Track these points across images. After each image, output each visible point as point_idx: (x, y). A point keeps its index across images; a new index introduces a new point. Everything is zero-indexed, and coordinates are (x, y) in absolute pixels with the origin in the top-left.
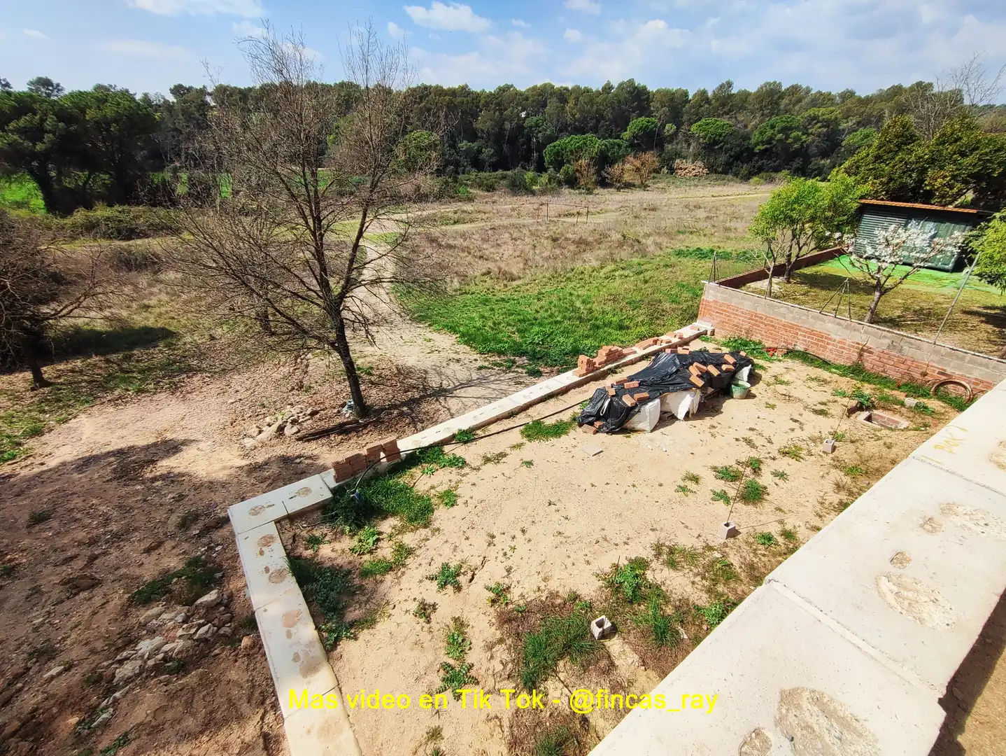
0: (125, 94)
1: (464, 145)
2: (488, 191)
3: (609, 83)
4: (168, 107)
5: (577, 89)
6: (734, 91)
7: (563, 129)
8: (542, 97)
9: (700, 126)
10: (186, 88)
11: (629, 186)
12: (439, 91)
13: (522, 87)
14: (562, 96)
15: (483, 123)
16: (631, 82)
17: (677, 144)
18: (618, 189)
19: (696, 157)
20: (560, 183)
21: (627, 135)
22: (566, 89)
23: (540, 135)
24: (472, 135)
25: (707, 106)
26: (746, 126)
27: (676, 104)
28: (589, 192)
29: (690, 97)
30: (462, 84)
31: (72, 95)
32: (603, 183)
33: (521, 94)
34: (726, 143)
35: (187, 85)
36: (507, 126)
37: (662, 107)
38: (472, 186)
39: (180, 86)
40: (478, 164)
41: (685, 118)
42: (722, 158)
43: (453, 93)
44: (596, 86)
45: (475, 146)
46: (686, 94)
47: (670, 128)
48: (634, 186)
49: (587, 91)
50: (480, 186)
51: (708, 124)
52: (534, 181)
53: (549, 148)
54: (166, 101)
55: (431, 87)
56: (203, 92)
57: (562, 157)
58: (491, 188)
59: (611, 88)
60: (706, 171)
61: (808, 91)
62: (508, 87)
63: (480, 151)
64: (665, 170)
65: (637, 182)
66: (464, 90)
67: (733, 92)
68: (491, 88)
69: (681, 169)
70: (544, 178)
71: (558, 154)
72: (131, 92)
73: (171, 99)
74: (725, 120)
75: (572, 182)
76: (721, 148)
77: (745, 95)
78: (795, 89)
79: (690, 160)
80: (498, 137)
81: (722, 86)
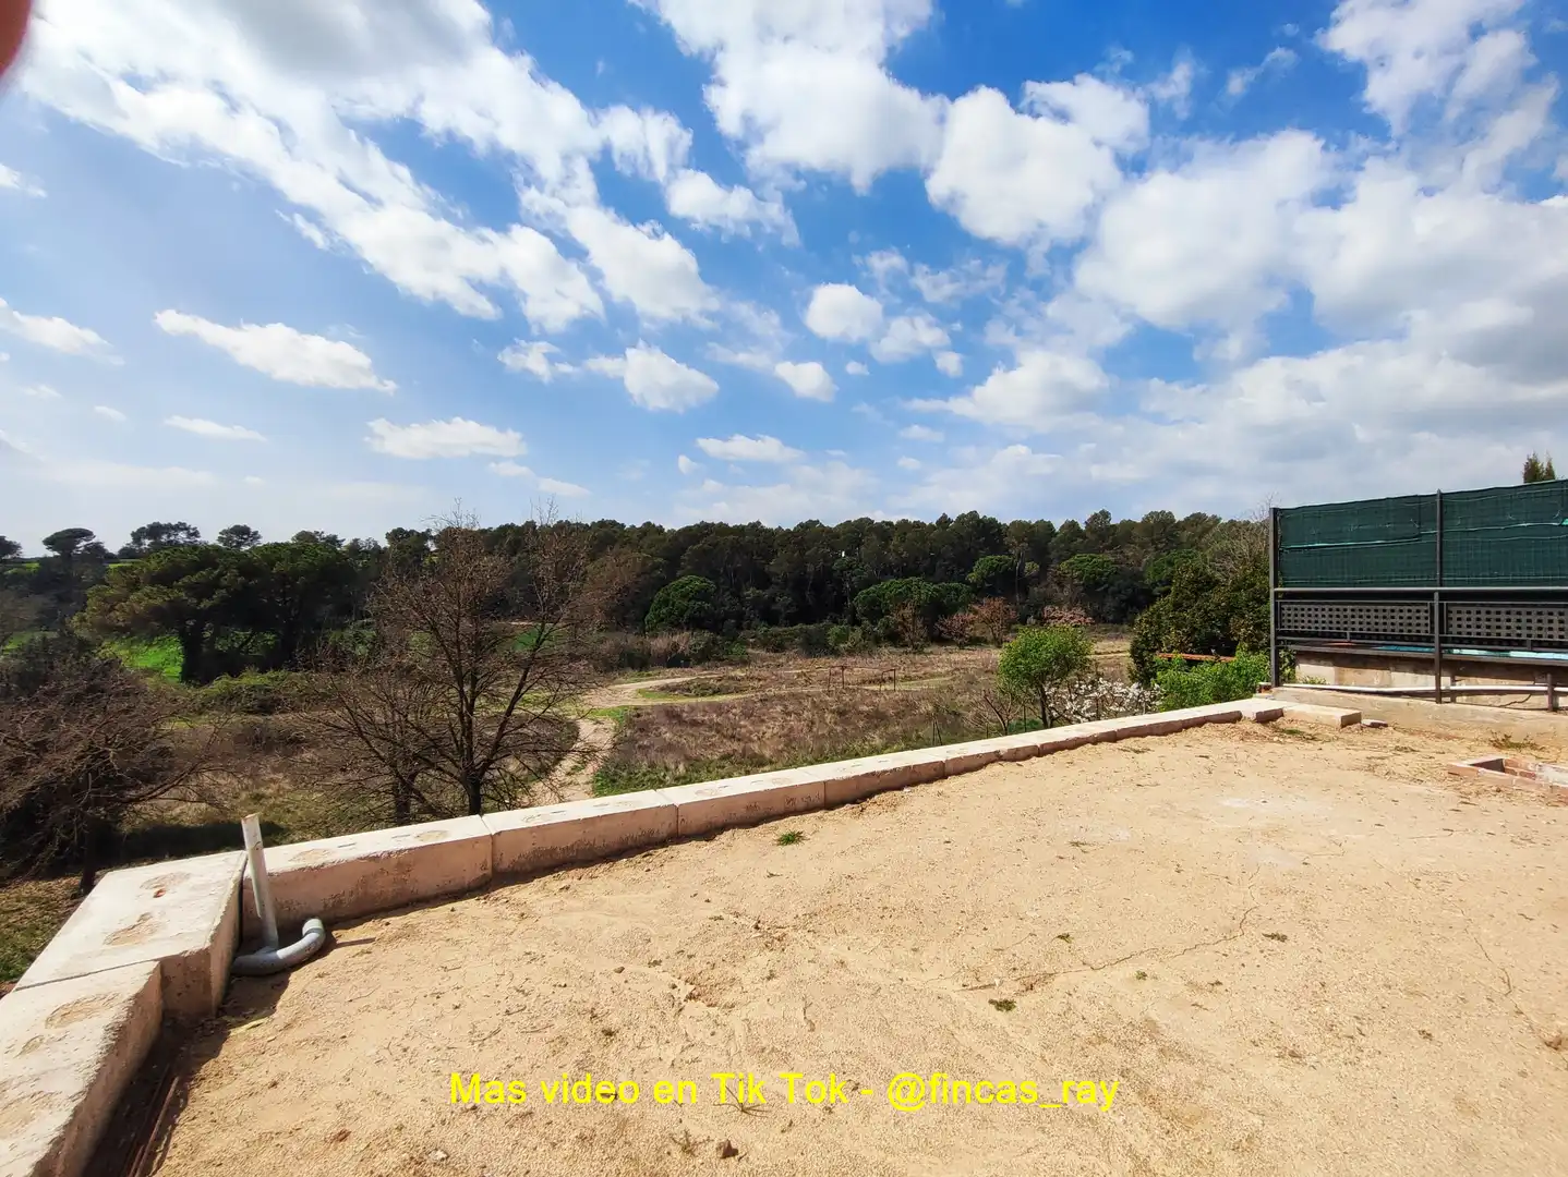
0: (333, 541)
1: (750, 592)
2: (776, 651)
3: (945, 516)
4: (378, 552)
5: (905, 523)
6: (1114, 521)
7: (887, 571)
8: (859, 532)
9: (1071, 564)
10: (406, 532)
11: (976, 642)
12: (722, 529)
13: (831, 521)
14: (885, 531)
15: (777, 566)
16: (973, 514)
17: (1046, 586)
18: (961, 646)
19: (1072, 605)
20: (878, 641)
21: (972, 577)
22: (890, 524)
23: (854, 579)
24: (764, 581)
25: (1080, 540)
26: (1139, 563)
27: (1037, 538)
28: (918, 650)
29: (1057, 530)
30: (753, 520)
31: (267, 547)
32: (940, 640)
33: (829, 530)
34: (1112, 584)
35: (407, 528)
36: (810, 568)
37: (1019, 543)
38: (754, 646)
39: (400, 530)
40: (770, 618)
41: (1053, 554)
42: (1110, 603)
43: (740, 530)
44: (930, 519)
45: (766, 594)
46: (1049, 526)
47: (1031, 568)
48: (986, 642)
49: (918, 525)
50: (764, 645)
51: (1081, 562)
52: (842, 638)
53: (861, 595)
54: (377, 547)
55: (713, 524)
56: (425, 536)
57: (879, 606)
58: (779, 648)
59: (950, 521)
60: (1089, 620)
61: (1216, 520)
62: (812, 524)
63: (772, 600)
64: (1031, 620)
65: (989, 636)
66: (755, 528)
67: (1112, 523)
68: (790, 525)
69: (1053, 618)
70: (857, 633)
71: (874, 602)
72: (339, 538)
73: (384, 543)
74: (1108, 557)
75: (894, 638)
76: (1106, 590)
77: (1128, 526)
78: (1197, 519)
79: (1065, 607)
80: (799, 584)
81: (1095, 517)
